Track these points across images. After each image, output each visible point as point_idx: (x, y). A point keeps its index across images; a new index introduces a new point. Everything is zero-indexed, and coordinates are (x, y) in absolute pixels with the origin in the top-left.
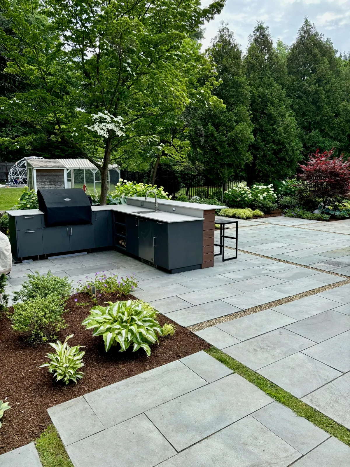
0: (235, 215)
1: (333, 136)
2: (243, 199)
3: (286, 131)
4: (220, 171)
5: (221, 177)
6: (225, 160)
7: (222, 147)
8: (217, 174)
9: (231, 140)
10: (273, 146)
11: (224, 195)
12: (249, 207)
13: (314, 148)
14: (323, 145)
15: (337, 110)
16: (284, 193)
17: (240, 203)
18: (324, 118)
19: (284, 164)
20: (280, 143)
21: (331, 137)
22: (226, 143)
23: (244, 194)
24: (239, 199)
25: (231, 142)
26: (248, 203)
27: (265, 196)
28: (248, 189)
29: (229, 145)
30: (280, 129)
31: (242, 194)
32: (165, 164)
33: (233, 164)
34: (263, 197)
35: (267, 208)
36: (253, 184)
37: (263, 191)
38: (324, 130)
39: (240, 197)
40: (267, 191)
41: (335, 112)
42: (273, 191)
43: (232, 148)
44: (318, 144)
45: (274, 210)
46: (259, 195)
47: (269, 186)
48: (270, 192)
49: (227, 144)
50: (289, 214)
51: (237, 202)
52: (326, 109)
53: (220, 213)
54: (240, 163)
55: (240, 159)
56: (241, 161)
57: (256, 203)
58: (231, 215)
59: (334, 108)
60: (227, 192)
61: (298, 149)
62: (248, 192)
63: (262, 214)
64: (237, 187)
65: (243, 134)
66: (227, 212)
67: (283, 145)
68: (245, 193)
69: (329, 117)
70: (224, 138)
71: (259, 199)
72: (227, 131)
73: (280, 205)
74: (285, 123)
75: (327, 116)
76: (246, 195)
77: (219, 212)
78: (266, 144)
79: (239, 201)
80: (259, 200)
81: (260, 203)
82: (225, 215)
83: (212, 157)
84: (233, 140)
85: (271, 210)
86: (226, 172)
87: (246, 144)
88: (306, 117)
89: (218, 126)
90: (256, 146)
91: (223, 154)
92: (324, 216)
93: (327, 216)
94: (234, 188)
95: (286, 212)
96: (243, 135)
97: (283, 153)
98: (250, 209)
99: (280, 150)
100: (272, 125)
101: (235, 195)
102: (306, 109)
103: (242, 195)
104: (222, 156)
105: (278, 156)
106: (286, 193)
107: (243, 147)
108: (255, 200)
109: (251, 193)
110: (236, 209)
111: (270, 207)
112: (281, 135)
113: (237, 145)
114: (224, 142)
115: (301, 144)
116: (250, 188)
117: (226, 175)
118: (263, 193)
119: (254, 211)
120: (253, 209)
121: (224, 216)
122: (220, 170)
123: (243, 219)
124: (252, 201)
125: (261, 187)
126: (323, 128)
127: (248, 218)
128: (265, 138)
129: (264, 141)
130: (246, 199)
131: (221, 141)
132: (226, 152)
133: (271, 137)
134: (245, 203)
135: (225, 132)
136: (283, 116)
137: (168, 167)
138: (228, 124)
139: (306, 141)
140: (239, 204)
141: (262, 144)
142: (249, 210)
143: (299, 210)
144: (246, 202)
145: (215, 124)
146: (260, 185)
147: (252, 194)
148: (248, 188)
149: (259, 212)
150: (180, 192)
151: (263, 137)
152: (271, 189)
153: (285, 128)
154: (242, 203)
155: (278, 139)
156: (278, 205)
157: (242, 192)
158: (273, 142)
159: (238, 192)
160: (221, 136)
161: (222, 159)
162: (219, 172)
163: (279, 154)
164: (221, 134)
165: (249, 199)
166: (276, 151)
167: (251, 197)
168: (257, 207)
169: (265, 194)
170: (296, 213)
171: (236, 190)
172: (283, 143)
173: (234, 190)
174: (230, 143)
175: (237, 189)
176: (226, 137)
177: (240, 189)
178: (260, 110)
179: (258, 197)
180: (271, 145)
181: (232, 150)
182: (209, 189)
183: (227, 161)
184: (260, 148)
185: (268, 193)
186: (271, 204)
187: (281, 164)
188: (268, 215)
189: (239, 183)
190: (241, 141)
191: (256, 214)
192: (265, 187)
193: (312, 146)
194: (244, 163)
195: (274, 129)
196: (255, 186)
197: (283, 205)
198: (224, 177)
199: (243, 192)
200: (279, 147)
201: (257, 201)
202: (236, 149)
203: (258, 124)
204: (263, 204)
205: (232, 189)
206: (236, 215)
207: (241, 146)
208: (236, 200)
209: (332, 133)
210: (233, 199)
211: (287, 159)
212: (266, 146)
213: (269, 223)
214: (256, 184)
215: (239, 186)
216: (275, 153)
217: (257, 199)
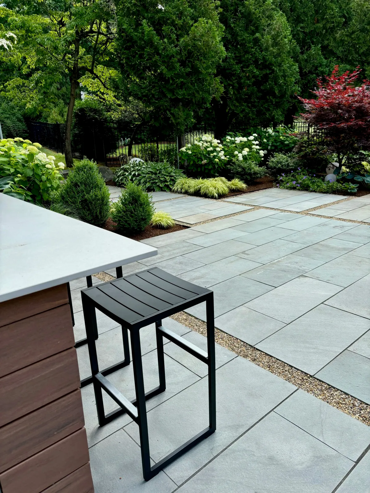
0: (199, 190)
1: (340, 55)
2: (211, 161)
3: (276, 44)
4: (171, 113)
5: (172, 123)
6: (177, 93)
7: (171, 67)
8: (167, 119)
9: (186, 53)
10: (255, 71)
11: (180, 155)
12: (221, 175)
13: (314, 75)
14: (327, 69)
15: (347, 13)
16: (273, 148)
17: (206, 167)
18: (328, 25)
19: (272, 102)
20: (266, 65)
21: (338, 58)
22: (176, 59)
23: (212, 152)
24: (205, 161)
25: (186, 58)
26: (219, 167)
27: (246, 153)
28: (218, 143)
29: (183, 63)
30: (267, 39)
31: (209, 153)
32: (91, 109)
33: (192, 99)
34: (243, 157)
35: (250, 174)
36: (225, 135)
37: (243, 146)
38: (328, 45)
39: (206, 157)
40: (249, 145)
41: (344, 16)
42: (257, 145)
43: (189, 70)
44: (320, 69)
45: (261, 178)
46: (236, 153)
47: (251, 138)
48: (253, 146)
49: (179, 61)
50: (288, 185)
51: (202, 165)
52: (333, 10)
53: (175, 188)
54: (203, 99)
55: (203, 90)
56: (206, 95)
57: (232, 167)
58: (192, 190)
59: (343, 10)
60: (183, 149)
61: (292, 75)
62: (218, 149)
63: (244, 186)
64: (200, 140)
65: (207, 41)
66: (186, 186)
67: (270, 69)
68: (215, 150)
69: (336, 25)
70: (172, 50)
71: (237, 160)
72: (177, 35)
73: (271, 168)
74: (275, 29)
75: (333, 22)
76: (215, 154)
77: (173, 185)
78: (242, 67)
79: (206, 164)
80: (237, 163)
81: (239, 166)
82: (183, 191)
83: (154, 87)
84: (190, 53)
85: (258, 178)
86: (181, 114)
87: (213, 62)
88: (302, 25)
89: (161, 25)
90: (228, 71)
91: (173, 80)
92: (347, 186)
93: (352, 186)
94: (196, 142)
95: (281, 180)
96: (207, 44)
97: (270, 82)
98: (223, 178)
99: (265, 78)
100: (253, 33)
101: (198, 154)
102: (302, 11)
103: (209, 155)
104: (172, 84)
105: (262, 88)
106: (276, 147)
107: (208, 67)
108: (229, 162)
109: (223, 150)
110: (201, 180)
111: (255, 173)
112: (267, 49)
113: (197, 62)
114: (173, 56)
115: (296, 67)
116: (221, 143)
117: (181, 120)
118: (242, 149)
119: (230, 183)
120: (229, 179)
121: (181, 193)
122: (170, 111)
123: (213, 197)
124: (225, 165)
125: (239, 139)
126: (326, 42)
127: (221, 196)
128: (240, 56)
129: (239, 62)
130: (217, 160)
131: (168, 55)
132: (178, 76)
133: (251, 55)
134: (214, 167)
135: (174, 36)
136: (270, 17)
137: (95, 113)
138: (179, 22)
139: (303, 63)
140: (205, 169)
141: (237, 68)
142: (222, 181)
143: (304, 177)
144: (216, 166)
145: (154, 22)
146: (235, 136)
147: (225, 151)
148: (219, 141)
149: (238, 183)
150: (117, 151)
151: (237, 55)
152: (254, 142)
153: (274, 38)
154: (210, 167)
155: (264, 58)
156: (268, 168)
157: (208, 149)
158: (256, 62)
159: (202, 148)
160: (167, 44)
161: (172, 91)
162: (169, 115)
163: (262, 85)
164: (166, 40)
165: (220, 160)
166: (260, 79)
167: (223, 158)
168: (233, 173)
169: (246, 151)
170: (300, 181)
171: (199, 146)
172: (271, 64)
173: (196, 145)
174: (184, 58)
175: (200, 144)
176: (176, 46)
177: (205, 144)
178: (232, 8)
179: (234, 156)
180: (251, 68)
181: (188, 74)
182: (159, 145)
183: (181, 93)
184: (234, 75)
185: (250, 148)
186: (257, 169)
187: (267, 101)
188: (252, 188)
189: (203, 134)
190: (204, 55)
191: (234, 187)
192: (245, 139)
193: (310, 72)
194: (210, 98)
195: (256, 41)
196: (229, 138)
197: (275, 168)
198: (178, 124)
199: (211, 149)
200: (264, 72)
201: (234, 163)
202: (195, 71)
203: (229, 33)
204: (244, 169)
205: (193, 145)
206: (202, 191)
207: (205, 65)
208: (199, 163)
209: (339, 51)
210: (194, 161)
211: (277, 92)
212: (243, 71)
213: (259, 207)
214: (229, 135)
215: (203, 139)
216: (258, 83)
217: (234, 160)
